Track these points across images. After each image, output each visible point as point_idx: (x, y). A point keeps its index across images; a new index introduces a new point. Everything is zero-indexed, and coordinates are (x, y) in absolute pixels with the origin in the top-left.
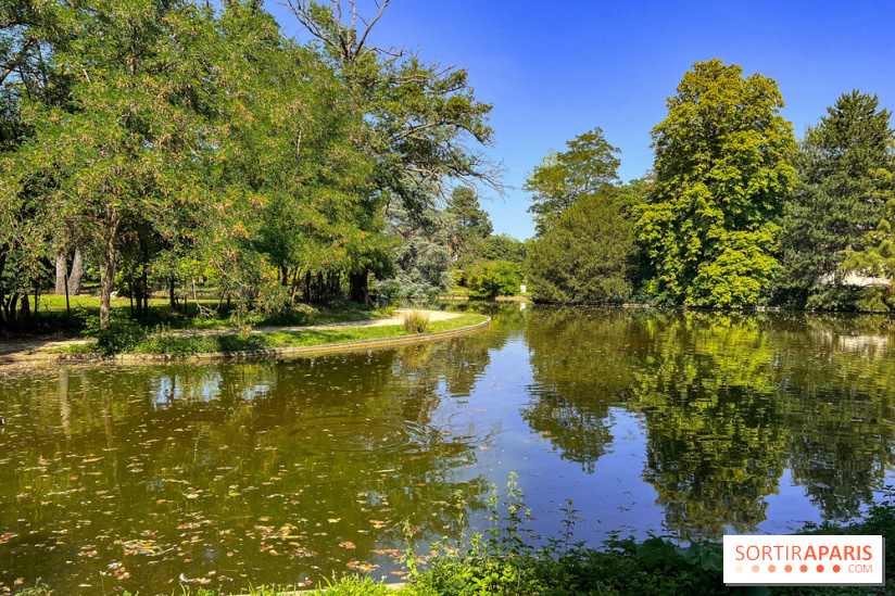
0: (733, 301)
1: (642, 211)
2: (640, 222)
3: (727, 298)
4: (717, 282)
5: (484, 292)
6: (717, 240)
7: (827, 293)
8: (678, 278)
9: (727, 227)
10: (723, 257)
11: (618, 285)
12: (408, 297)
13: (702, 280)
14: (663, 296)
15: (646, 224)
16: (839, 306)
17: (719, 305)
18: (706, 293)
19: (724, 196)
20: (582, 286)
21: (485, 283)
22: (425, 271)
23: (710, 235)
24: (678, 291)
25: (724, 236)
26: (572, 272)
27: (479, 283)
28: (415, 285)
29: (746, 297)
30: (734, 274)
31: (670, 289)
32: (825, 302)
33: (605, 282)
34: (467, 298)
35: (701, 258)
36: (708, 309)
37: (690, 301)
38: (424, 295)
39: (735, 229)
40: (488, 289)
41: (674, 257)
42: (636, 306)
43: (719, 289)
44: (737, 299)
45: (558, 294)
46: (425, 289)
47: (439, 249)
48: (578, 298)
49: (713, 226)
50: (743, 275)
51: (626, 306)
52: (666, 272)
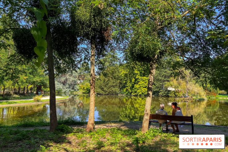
0: (142, 94)
1: (122, 71)
2: (121, 74)
3: (140, 93)
4: (138, 89)
5: (87, 91)
6: (138, 79)
7: (163, 92)
8: (130, 88)
9: (141, 75)
10: (140, 83)
11: (117, 90)
12: (65, 93)
13: (135, 88)
14: (127, 93)
15: (122, 74)
16: (165, 95)
17: (139, 95)
18: (136, 92)
19: (139, 68)
20: (108, 90)
21: (87, 89)
22: (70, 85)
23: (137, 78)
24: (130, 91)
25: (140, 78)
26: (105, 86)
27: (85, 89)
28: (67, 89)
29: (145, 93)
30: (142, 87)
31: (128, 91)
32: (163, 94)
33: (114, 89)
34: (82, 93)
35: (135, 83)
36: (136, 96)
37: (133, 94)
38: (69, 92)
39: (143, 76)
40: (88, 91)
41: (129, 83)
42: (121, 95)
43: (139, 91)
44: (143, 93)
45: (101, 92)
46: (70, 91)
47: (74, 79)
48: (107, 93)
49: (137, 75)
50: (144, 87)
51: (119, 95)
52: (127, 87)
